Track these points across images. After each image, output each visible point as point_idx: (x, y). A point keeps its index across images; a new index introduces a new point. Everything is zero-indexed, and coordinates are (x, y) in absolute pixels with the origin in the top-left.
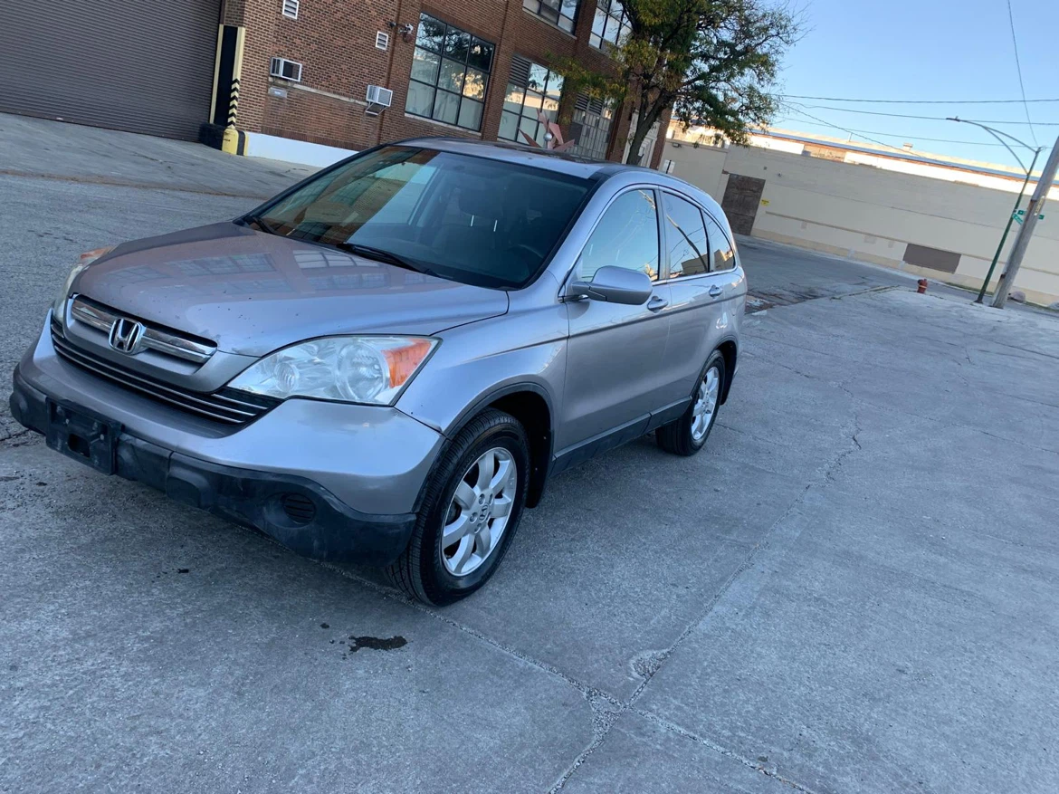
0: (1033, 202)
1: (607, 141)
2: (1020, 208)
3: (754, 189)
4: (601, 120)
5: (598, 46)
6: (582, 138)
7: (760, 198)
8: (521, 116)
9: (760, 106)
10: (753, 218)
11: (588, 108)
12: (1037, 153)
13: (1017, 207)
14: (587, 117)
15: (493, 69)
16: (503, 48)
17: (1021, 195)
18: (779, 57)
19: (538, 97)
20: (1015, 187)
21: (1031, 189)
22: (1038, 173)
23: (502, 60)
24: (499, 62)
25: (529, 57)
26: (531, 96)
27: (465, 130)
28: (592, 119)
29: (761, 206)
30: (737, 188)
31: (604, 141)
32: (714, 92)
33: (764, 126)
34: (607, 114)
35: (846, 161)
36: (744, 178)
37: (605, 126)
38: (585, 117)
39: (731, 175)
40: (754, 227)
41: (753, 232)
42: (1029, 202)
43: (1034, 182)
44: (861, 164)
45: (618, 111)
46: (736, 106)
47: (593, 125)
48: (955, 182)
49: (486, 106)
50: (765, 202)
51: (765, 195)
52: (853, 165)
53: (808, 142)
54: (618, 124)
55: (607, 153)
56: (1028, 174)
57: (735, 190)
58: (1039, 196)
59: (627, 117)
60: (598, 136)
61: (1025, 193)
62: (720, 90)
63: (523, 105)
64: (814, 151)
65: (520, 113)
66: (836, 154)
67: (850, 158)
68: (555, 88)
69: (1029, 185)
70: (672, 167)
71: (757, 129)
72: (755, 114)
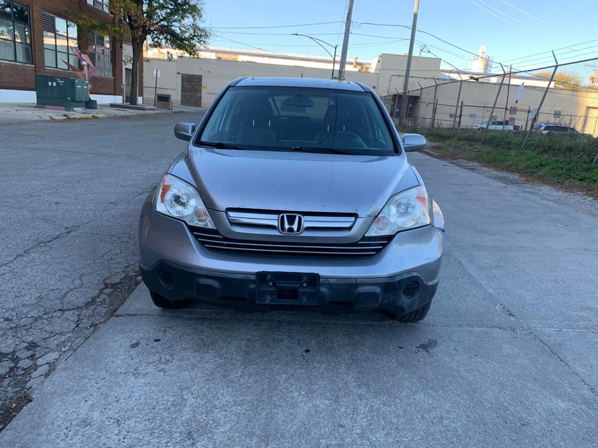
0: (340, 72)
1: (111, 62)
2: (334, 76)
3: (197, 81)
4: (105, 50)
5: (92, 4)
6: (97, 62)
7: (201, 85)
8: (56, 51)
9: (201, 34)
10: (201, 97)
11: (96, 42)
12: (336, 48)
13: (333, 76)
14: (96, 48)
15: (32, 22)
16: (35, 8)
17: (333, 70)
18: (203, 6)
19: (64, 39)
20: (329, 66)
21: (337, 67)
22: (338, 59)
23: (36, 15)
24: (35, 18)
25: (54, 13)
26: (59, 38)
27: (23, 64)
28: (99, 49)
29: (203, 90)
30: (188, 81)
31: (110, 62)
32: (173, 28)
33: (205, 45)
34: (108, 45)
35: (239, 60)
36: (190, 75)
37: (108, 52)
38: (95, 49)
39: (182, 74)
40: (202, 102)
41: (202, 105)
42: (338, 73)
43: (338, 63)
44: (248, 61)
45: (113, 42)
46: (187, 35)
47: (101, 53)
48: (294, 66)
49: (33, 46)
50: (205, 87)
51: (204, 83)
52: (243, 62)
53: (217, 52)
54: (115, 51)
55: (113, 69)
56: (334, 59)
57: (187, 83)
58: (342, 70)
59: (120, 46)
60: (105, 60)
61: (335, 69)
62: (176, 28)
63: (56, 45)
64: (224, 57)
65: (55, 49)
66: (232, 57)
67: (241, 58)
68: (73, 32)
69: (336, 65)
70: (159, 73)
71: (202, 47)
72: (198, 39)
